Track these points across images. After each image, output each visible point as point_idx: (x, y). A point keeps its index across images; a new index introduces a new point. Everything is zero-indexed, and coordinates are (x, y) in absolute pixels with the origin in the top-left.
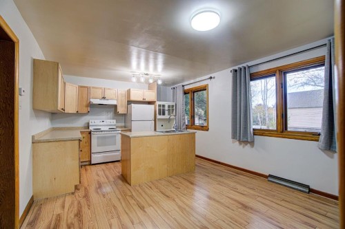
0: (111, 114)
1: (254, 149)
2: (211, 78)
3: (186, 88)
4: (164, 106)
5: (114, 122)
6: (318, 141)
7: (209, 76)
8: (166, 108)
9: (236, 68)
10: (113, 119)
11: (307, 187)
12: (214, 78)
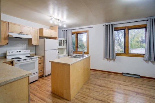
0: (25, 46)
1: (115, 62)
2: (91, 27)
3: (73, 31)
4: (61, 40)
5: (28, 51)
6: (143, 57)
7: (90, 26)
8: (62, 42)
9: (107, 24)
10: (27, 49)
11: (139, 75)
12: (92, 27)
